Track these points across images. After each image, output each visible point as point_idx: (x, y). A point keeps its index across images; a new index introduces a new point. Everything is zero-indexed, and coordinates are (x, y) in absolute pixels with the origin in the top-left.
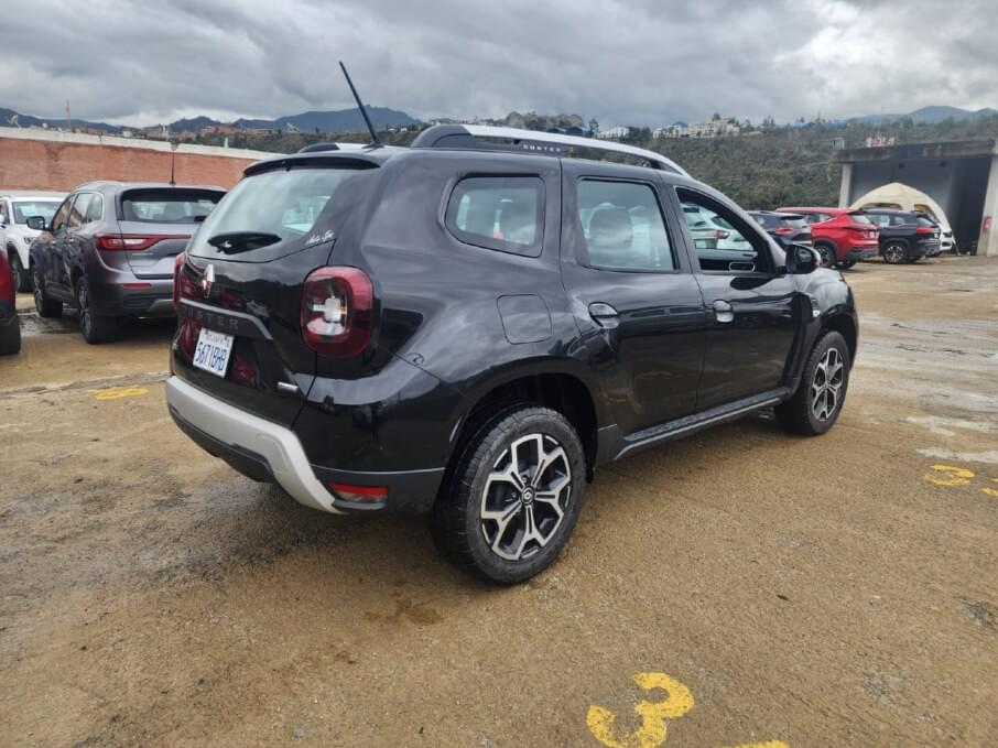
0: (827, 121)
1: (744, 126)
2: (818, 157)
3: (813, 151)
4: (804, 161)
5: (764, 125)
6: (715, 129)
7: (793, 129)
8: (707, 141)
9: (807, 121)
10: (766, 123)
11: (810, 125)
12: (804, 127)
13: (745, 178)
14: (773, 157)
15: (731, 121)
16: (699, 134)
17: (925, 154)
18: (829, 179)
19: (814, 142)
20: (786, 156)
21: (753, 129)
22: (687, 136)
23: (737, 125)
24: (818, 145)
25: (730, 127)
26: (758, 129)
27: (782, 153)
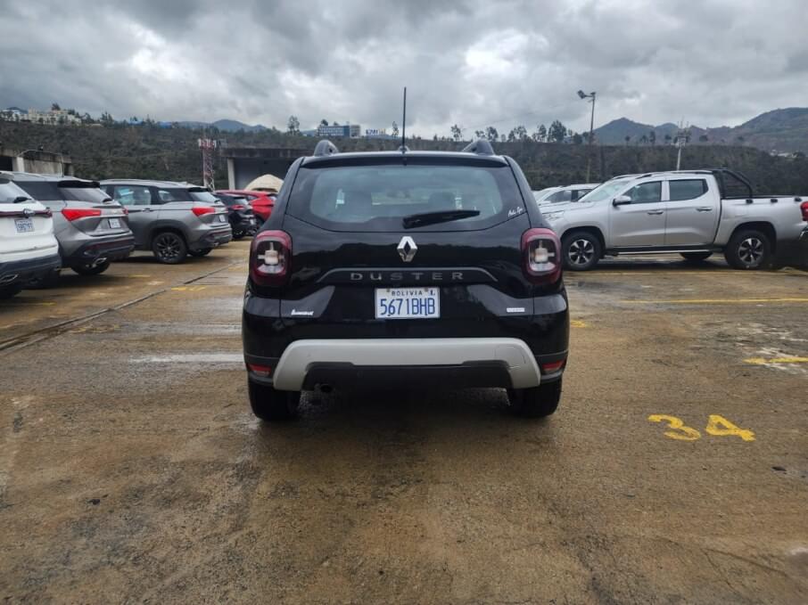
0: (156, 122)
1: (85, 118)
2: (156, 149)
3: (150, 144)
4: (144, 152)
5: (103, 119)
6: (57, 119)
7: (130, 125)
8: (49, 127)
9: (140, 121)
10: (104, 117)
11: (143, 123)
12: (138, 125)
13: (95, 163)
14: (117, 147)
15: (71, 112)
16: (41, 120)
17: (281, 155)
18: (168, 168)
19: (150, 138)
20: (128, 147)
21: (93, 122)
22: (29, 121)
23: (78, 116)
24: (153, 140)
25: (71, 118)
26: (98, 122)
27: (124, 144)
